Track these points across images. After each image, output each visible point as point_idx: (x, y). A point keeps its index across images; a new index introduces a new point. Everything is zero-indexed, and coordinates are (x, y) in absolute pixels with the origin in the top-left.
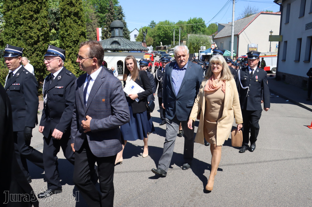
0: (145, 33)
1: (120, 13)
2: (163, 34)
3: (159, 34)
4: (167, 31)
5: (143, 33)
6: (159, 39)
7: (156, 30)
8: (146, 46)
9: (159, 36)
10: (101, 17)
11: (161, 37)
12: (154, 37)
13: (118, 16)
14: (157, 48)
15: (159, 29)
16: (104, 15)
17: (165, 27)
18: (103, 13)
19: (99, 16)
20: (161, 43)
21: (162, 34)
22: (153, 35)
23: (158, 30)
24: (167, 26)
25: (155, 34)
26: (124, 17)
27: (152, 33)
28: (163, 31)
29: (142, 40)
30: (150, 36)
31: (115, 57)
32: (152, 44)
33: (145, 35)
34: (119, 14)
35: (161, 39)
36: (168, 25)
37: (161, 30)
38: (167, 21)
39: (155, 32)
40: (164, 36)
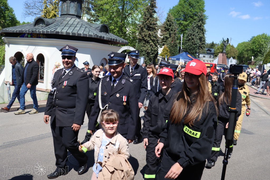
0: (227, 42)
1: (200, 19)
2: (258, 48)
3: (253, 48)
4: (262, 45)
5: (224, 43)
6: (252, 54)
7: (250, 44)
8: (226, 57)
9: (253, 51)
10: (184, 25)
11: (255, 51)
12: (247, 51)
13: (198, 23)
14: (249, 62)
15: (254, 43)
16: (187, 23)
17: (260, 41)
18: (186, 21)
19: (182, 24)
20: (253, 57)
21: (256, 49)
22: (246, 49)
23: (252, 44)
24: (263, 40)
25: (248, 48)
26: (205, 24)
27: (246, 47)
28: (258, 45)
29: (222, 50)
30: (243, 50)
31: (37, 47)
32: (236, 56)
33: (226, 45)
34: (199, 21)
35: (254, 53)
36: (265, 38)
37: (255, 44)
38: (264, 34)
39: (248, 46)
40: (259, 50)
